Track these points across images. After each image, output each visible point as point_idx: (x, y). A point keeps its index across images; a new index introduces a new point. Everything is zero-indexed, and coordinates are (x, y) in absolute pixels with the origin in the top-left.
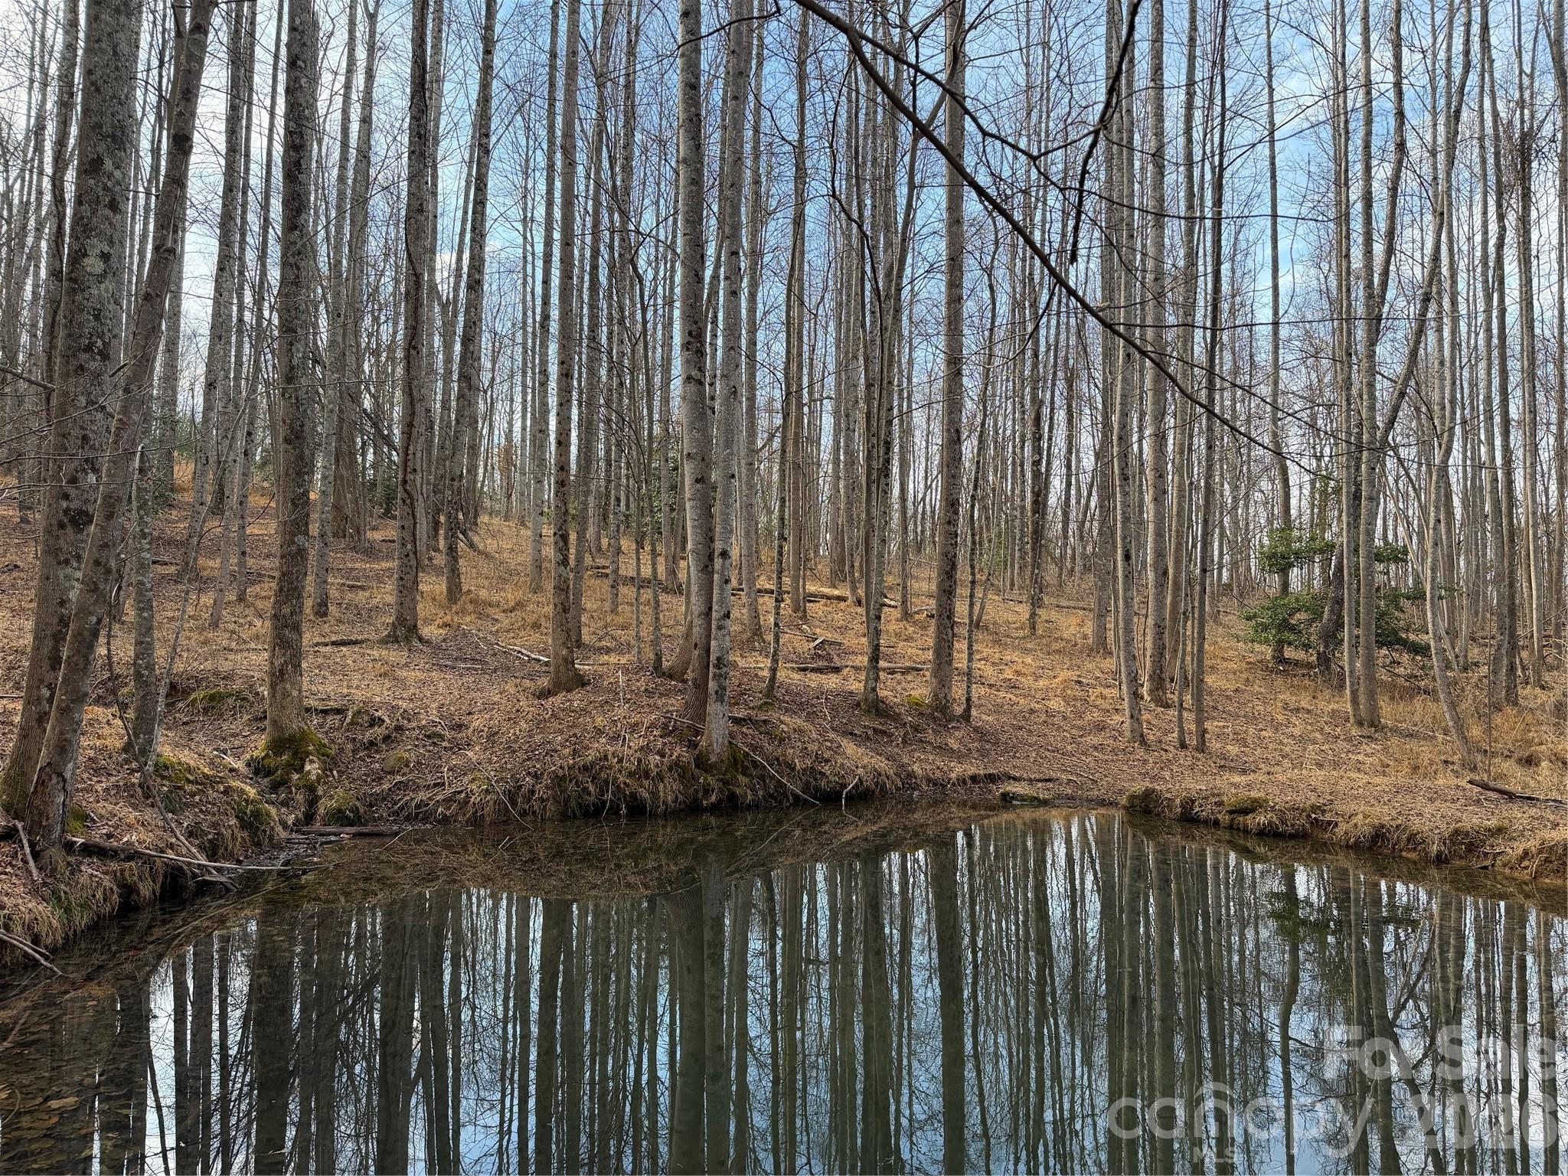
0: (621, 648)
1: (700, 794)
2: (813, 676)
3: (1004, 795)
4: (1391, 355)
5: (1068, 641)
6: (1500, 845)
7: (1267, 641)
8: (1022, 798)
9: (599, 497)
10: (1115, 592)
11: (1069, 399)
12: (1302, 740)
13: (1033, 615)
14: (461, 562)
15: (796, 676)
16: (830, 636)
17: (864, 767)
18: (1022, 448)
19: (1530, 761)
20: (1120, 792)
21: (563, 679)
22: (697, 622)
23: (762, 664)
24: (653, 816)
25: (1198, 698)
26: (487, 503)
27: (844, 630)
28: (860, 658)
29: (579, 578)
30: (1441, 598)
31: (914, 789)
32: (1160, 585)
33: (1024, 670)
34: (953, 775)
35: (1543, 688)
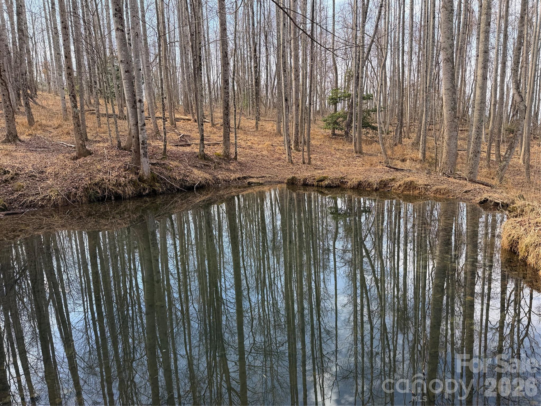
0: (104, 141)
1: (142, 191)
2: (181, 147)
3: (249, 183)
4: (370, 28)
5: (268, 132)
6: (393, 184)
7: (330, 128)
8: (255, 183)
9: (87, 82)
10: (283, 113)
11: (266, 43)
12: (339, 159)
13: (257, 123)
14: (32, 110)
15: (174, 148)
16: (186, 133)
17: (201, 177)
18: (251, 61)
19: (403, 160)
20: (285, 179)
21: (82, 152)
22: (133, 128)
23: (161, 144)
24: (125, 199)
25: (308, 148)
26: (40, 87)
27: (191, 131)
28: (197, 141)
29: (83, 114)
30: (381, 111)
31: (219, 183)
32: (297, 110)
33: (254, 142)
34: (232, 178)
35: (409, 138)
